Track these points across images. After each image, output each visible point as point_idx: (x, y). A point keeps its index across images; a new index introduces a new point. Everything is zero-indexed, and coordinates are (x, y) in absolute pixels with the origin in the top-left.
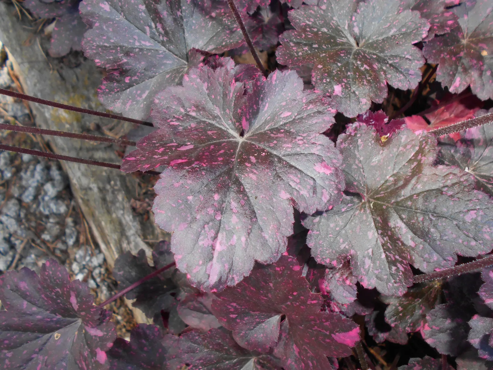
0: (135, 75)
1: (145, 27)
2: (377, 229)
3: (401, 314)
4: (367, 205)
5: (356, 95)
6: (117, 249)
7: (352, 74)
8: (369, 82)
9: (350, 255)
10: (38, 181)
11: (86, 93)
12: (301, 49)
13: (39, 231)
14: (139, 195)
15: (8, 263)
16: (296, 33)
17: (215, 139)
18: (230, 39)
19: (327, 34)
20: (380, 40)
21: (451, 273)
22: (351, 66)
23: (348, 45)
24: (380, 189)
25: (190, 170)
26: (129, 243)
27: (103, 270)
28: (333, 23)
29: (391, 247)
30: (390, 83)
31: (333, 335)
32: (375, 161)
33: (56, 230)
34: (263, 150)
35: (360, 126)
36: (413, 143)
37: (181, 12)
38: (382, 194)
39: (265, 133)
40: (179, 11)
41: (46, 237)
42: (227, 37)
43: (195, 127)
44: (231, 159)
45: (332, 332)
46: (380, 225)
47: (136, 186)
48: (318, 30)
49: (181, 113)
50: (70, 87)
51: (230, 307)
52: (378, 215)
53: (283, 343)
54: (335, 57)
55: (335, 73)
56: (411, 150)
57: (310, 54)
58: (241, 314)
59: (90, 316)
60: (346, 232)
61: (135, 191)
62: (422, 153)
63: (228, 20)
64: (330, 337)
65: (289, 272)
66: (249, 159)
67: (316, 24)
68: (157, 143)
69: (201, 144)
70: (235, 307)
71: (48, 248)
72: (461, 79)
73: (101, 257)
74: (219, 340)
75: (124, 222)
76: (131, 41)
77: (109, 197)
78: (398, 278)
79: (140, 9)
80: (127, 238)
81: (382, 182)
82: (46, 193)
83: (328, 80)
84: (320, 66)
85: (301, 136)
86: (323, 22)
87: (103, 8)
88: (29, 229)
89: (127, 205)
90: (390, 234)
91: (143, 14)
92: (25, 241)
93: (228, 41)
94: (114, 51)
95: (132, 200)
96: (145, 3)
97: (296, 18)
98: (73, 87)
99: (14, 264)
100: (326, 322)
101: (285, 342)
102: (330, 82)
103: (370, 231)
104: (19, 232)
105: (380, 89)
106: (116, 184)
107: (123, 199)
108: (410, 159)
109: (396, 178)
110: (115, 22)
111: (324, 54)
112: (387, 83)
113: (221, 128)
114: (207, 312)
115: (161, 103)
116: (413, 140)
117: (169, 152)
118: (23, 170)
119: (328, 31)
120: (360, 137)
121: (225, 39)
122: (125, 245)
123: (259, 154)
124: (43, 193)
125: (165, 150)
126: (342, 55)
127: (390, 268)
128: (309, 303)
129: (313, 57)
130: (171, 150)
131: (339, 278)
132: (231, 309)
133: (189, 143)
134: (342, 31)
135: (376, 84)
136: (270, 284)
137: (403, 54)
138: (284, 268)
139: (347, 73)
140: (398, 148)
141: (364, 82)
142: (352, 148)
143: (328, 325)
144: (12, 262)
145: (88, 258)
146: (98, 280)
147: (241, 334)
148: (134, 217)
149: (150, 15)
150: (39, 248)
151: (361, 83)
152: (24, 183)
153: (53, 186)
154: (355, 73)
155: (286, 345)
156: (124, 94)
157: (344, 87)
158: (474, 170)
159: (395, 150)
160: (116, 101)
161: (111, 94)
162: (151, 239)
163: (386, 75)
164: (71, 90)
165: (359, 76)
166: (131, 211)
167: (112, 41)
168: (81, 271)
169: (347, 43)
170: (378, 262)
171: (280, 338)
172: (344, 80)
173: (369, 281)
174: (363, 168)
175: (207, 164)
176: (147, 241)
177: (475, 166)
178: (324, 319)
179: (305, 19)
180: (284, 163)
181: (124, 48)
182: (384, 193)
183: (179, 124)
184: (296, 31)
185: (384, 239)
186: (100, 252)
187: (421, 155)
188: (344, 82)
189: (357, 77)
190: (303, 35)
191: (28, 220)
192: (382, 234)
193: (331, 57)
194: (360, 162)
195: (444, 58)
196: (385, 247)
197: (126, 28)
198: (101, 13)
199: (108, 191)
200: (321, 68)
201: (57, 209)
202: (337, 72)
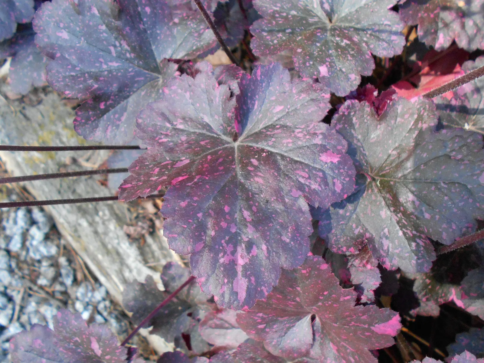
0: (109, 98)
1: (109, 47)
2: (388, 206)
3: (430, 287)
4: (373, 184)
5: (343, 72)
6: (120, 279)
7: (333, 52)
8: (353, 56)
9: (366, 239)
10: (22, 228)
11: (53, 128)
12: (275, 37)
13: (34, 277)
14: (131, 220)
15: (10, 316)
16: (265, 21)
17: (209, 149)
18: (200, 41)
19: (298, 17)
20: (353, 12)
21: (478, 237)
22: (331, 44)
23: (321, 24)
24: (384, 164)
25: (193, 186)
26: (131, 271)
27: (107, 303)
28: (301, 5)
29: (406, 223)
30: (374, 53)
31: (372, 328)
32: (374, 138)
33: (51, 273)
34: (263, 150)
35: (352, 104)
36: (411, 111)
37: (144, 25)
38: (387, 170)
39: (260, 132)
40: (140, 23)
41: (42, 281)
42: (197, 41)
43: (186, 140)
44: (232, 166)
45: (370, 324)
46: (390, 202)
47: (126, 212)
48: (288, 14)
49: (168, 129)
50: (36, 125)
51: (256, 318)
52: (387, 193)
53: (318, 343)
54: (312, 38)
55: (316, 54)
56: (410, 119)
57: (286, 39)
58: (270, 323)
59: (116, 358)
60: (357, 216)
61: (125, 217)
62: (422, 120)
63: (193, 23)
64: (369, 330)
65: (316, 273)
66: (251, 162)
67: (283, 8)
68: (151, 164)
69: (197, 156)
70: (262, 316)
71: (47, 293)
72: (444, 35)
73: (103, 290)
74: (250, 353)
75: (121, 251)
76: (97, 65)
77: (100, 229)
78: (420, 254)
79: (100, 30)
80: (128, 267)
81: (385, 157)
82: (33, 238)
83: (311, 63)
84: (299, 50)
85: (300, 128)
86: (290, 5)
87: (61, 37)
88: (23, 277)
89: (121, 233)
90: (403, 210)
91: (105, 35)
92: (22, 290)
93: (199, 45)
94: (82, 79)
95: (125, 227)
96: (104, 23)
97: (262, 7)
98: (40, 125)
99: (16, 317)
100: (363, 315)
101: (320, 342)
102: (313, 64)
103: (382, 210)
104: (14, 283)
105: (366, 61)
106: (104, 215)
107: (115, 228)
108: (411, 129)
109: (398, 151)
110: (76, 49)
111: (300, 38)
112: (372, 54)
113: (213, 137)
114: (230, 327)
115: (145, 122)
116: (409, 109)
117: (165, 171)
118: (5, 220)
119: (298, 13)
120: (354, 116)
121: (194, 43)
122: (127, 274)
123: (260, 156)
124: (29, 238)
125: (160, 169)
126: (319, 34)
127: (410, 245)
128: (341, 300)
129: (289, 42)
130: (167, 169)
131: (360, 264)
132: (258, 320)
133: (184, 158)
134: (311, 11)
135: (361, 57)
136: (297, 288)
137: (381, 21)
138: (310, 269)
139: (328, 51)
140: (396, 120)
141: (348, 57)
142: (348, 128)
143: (366, 318)
144: (13, 315)
145: (90, 294)
146: (105, 314)
147: (273, 343)
148: (131, 244)
149: (113, 34)
150: (37, 294)
151: (346, 59)
152: (8, 232)
153: (39, 228)
154: (336, 51)
155: (322, 345)
156: (101, 122)
157: (329, 66)
158: (473, 125)
159: (393, 122)
160: (95, 130)
161: (87, 124)
162: (152, 262)
163: (368, 46)
164: (38, 128)
165: (341, 52)
166: (126, 238)
167: (78, 69)
168: (86, 308)
169: (319, 21)
170: (396, 241)
171: (314, 339)
172: (327, 59)
173: (391, 262)
174: (362, 147)
175: (209, 176)
176: (148, 265)
177: (474, 120)
178: (361, 313)
179: (272, 6)
180: (288, 160)
181: (92, 73)
182: (390, 169)
183: (168, 141)
184: (266, 20)
185: (397, 216)
186: (101, 285)
187: (422, 123)
188: (328, 62)
189: (340, 53)
190: (274, 22)
191: (20, 269)
192: (394, 211)
193: (308, 39)
194: (359, 140)
195: (422, 17)
196: (400, 224)
197: (90, 52)
198: (60, 43)
199: (98, 223)
200: (302, 52)
201: (48, 252)
202: (318, 52)
